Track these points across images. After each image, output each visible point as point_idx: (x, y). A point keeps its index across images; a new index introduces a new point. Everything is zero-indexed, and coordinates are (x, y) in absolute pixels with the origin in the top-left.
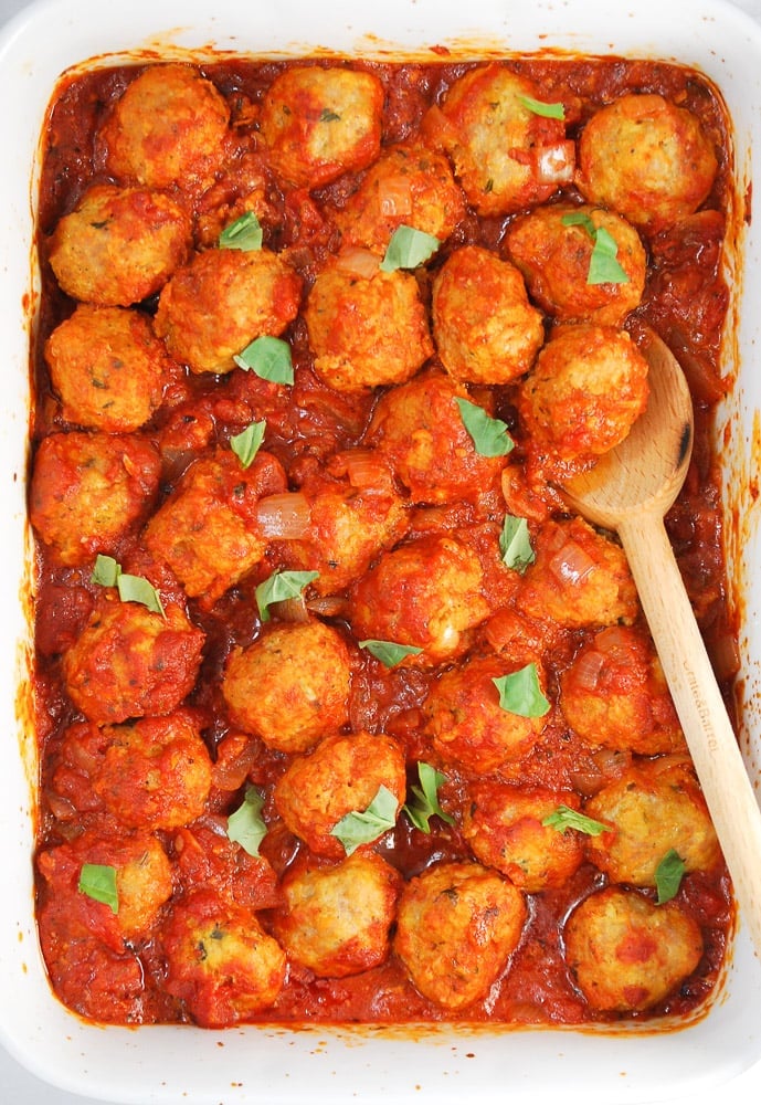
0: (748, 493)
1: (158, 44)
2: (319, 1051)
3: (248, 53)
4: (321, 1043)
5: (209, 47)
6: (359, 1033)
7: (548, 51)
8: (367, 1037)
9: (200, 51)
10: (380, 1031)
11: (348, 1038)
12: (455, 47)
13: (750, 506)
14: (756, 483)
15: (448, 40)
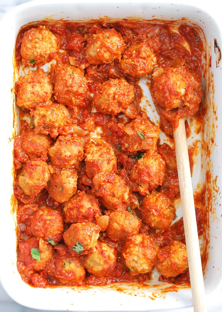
0: (211, 141)
1: (47, 19)
2: (94, 294)
3: (72, 21)
4: (95, 292)
5: (62, 20)
6: (105, 289)
7: (155, 20)
8: (107, 290)
9: (59, 20)
10: (111, 288)
11: (102, 290)
12: (129, 19)
13: (212, 145)
14: (213, 139)
15: (127, 17)
